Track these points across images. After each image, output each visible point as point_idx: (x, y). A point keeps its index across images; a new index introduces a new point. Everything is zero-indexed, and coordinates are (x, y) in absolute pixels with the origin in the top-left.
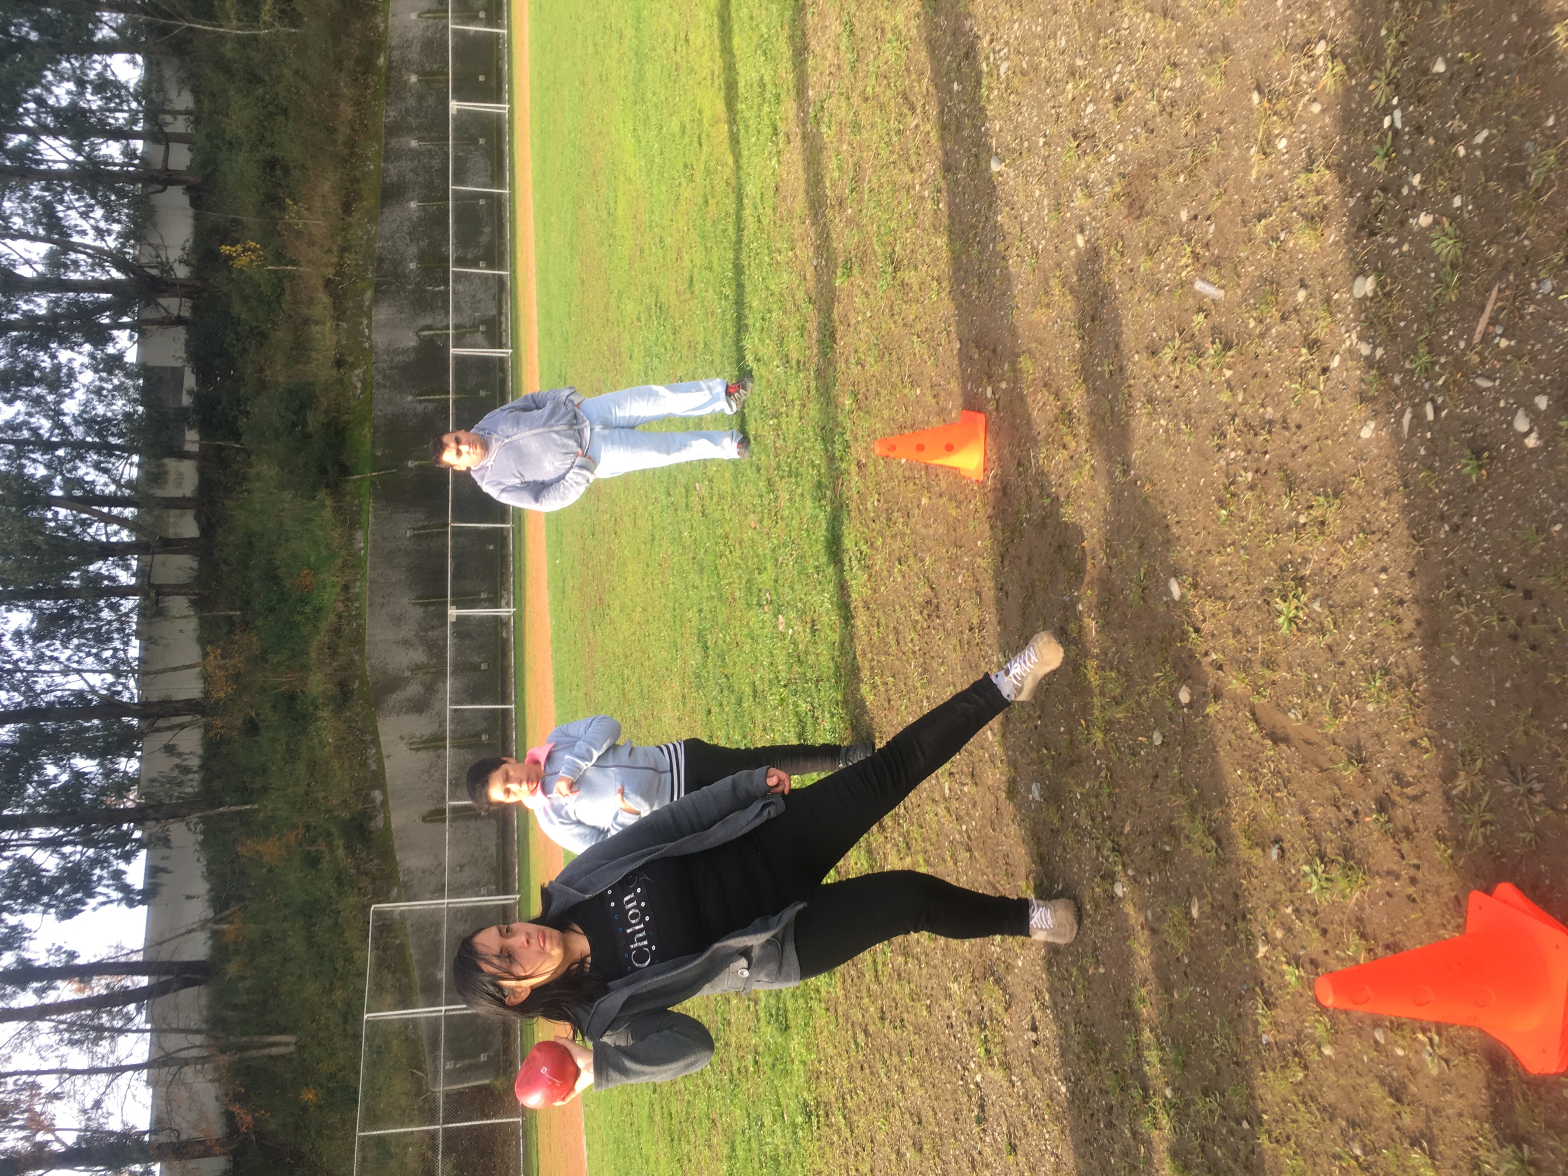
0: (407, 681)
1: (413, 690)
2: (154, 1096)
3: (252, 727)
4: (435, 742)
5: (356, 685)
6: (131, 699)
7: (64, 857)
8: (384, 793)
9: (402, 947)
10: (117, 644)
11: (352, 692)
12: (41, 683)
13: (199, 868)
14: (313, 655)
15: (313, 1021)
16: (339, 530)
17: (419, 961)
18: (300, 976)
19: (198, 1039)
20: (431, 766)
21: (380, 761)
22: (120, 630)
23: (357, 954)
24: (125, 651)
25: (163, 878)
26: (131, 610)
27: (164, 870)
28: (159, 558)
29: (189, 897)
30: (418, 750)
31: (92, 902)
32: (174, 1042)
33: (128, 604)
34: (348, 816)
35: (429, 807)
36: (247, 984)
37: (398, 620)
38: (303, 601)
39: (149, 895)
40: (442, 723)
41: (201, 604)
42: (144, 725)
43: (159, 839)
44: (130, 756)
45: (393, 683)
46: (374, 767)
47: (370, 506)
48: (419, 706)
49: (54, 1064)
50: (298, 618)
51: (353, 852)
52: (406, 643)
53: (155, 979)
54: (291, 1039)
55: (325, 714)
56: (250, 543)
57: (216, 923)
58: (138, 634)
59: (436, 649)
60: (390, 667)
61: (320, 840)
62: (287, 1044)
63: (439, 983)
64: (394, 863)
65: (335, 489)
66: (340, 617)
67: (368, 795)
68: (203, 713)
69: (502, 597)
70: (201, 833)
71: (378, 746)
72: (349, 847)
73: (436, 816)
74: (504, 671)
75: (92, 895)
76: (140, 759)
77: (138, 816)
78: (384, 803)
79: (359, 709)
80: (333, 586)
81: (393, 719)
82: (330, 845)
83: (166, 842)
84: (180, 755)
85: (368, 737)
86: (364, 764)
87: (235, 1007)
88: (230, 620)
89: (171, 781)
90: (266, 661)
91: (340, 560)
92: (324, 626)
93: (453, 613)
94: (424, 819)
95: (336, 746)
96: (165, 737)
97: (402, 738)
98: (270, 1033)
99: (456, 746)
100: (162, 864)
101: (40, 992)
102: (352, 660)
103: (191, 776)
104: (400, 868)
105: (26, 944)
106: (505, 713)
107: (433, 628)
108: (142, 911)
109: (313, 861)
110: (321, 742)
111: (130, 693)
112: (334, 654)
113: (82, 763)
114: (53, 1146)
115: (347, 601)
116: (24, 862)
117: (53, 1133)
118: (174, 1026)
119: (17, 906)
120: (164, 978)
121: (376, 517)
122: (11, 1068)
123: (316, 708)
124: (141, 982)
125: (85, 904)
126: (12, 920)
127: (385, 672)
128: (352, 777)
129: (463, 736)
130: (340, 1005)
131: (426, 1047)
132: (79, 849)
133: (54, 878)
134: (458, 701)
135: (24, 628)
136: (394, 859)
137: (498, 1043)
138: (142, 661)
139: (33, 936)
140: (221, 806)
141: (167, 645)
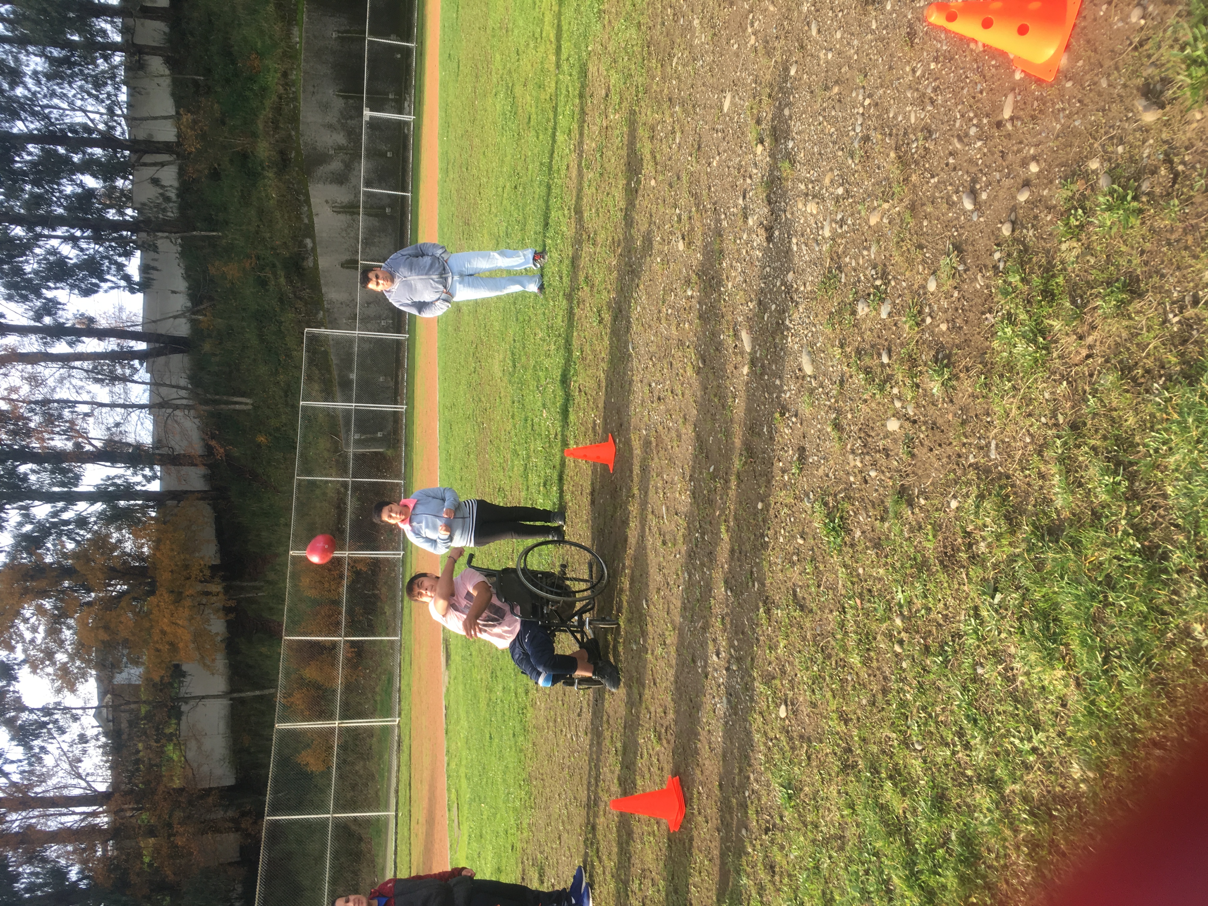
0: (331, 157)
1: (336, 165)
2: (155, 427)
3: (215, 175)
4: (351, 209)
5: (293, 155)
6: (123, 133)
7: (82, 250)
8: (314, 243)
9: (326, 353)
10: (109, 88)
11: (290, 160)
12: (55, 114)
13: (179, 272)
14: (261, 126)
15: (264, 391)
16: (279, 24)
17: (337, 365)
18: (255, 360)
19: (183, 393)
20: (349, 226)
21: (310, 217)
22: (112, 78)
23: (295, 353)
24: (116, 95)
25: (154, 274)
26: (120, 64)
27: (155, 269)
28: (140, 21)
29: (174, 292)
30: (339, 212)
31: (104, 286)
32: (169, 393)
33: (118, 58)
34: (288, 255)
35: (345, 257)
36: (217, 359)
37: (325, 107)
38: (251, 79)
39: (144, 286)
40: (357, 198)
41: (173, 63)
42: (134, 158)
43: (150, 246)
44: (125, 178)
45: (322, 159)
46: (306, 221)
47: (304, 7)
48: (341, 179)
49: (86, 397)
50: (247, 93)
51: (291, 282)
52: (331, 127)
53: (152, 345)
54: (248, 401)
55: (270, 174)
56: (210, 21)
57: (194, 313)
58: (125, 83)
59: (353, 135)
60: (319, 144)
61: (267, 269)
62: (246, 404)
63: (351, 381)
64: (320, 295)
66: (280, 98)
67: (302, 241)
68: (177, 154)
69: (405, 99)
70: (181, 246)
71: (310, 206)
72: (287, 277)
73: (350, 264)
74: (405, 160)
75: (106, 281)
76: (132, 182)
77: (134, 227)
78: (314, 249)
79: (295, 174)
80: (275, 72)
81: (320, 186)
82: (275, 273)
83: (155, 249)
84: (163, 187)
85: (302, 198)
86: (299, 218)
87: (210, 373)
88: (196, 83)
89: (158, 206)
90: (223, 123)
91: (280, 51)
92: (268, 103)
93: (367, 113)
94: (342, 266)
95: (278, 201)
96: (149, 172)
97: (327, 202)
98: (234, 395)
99: (367, 213)
100: (153, 264)
101: (70, 344)
102: (290, 136)
103: (171, 205)
104: (326, 298)
105: (60, 312)
106: (404, 198)
107: (351, 118)
108: (139, 297)
109: (263, 283)
110: (267, 196)
111: (122, 131)
112: (276, 128)
113: (91, 182)
114: (88, 448)
115: (286, 85)
116: (54, 252)
117: (87, 438)
118: (168, 383)
119: (51, 284)
120: (157, 345)
121: (309, 17)
122: (56, 397)
123: (263, 169)
124: (141, 346)
125: (99, 286)
126: (49, 294)
127: (315, 149)
128: (290, 226)
129: (372, 207)
130: (282, 384)
131: (341, 422)
132: (92, 246)
133: (75, 265)
134: (368, 184)
135: (39, 69)
136: (320, 291)
137: (390, 427)
138: (130, 105)
139: (65, 307)
140: (195, 230)
141: (148, 94)
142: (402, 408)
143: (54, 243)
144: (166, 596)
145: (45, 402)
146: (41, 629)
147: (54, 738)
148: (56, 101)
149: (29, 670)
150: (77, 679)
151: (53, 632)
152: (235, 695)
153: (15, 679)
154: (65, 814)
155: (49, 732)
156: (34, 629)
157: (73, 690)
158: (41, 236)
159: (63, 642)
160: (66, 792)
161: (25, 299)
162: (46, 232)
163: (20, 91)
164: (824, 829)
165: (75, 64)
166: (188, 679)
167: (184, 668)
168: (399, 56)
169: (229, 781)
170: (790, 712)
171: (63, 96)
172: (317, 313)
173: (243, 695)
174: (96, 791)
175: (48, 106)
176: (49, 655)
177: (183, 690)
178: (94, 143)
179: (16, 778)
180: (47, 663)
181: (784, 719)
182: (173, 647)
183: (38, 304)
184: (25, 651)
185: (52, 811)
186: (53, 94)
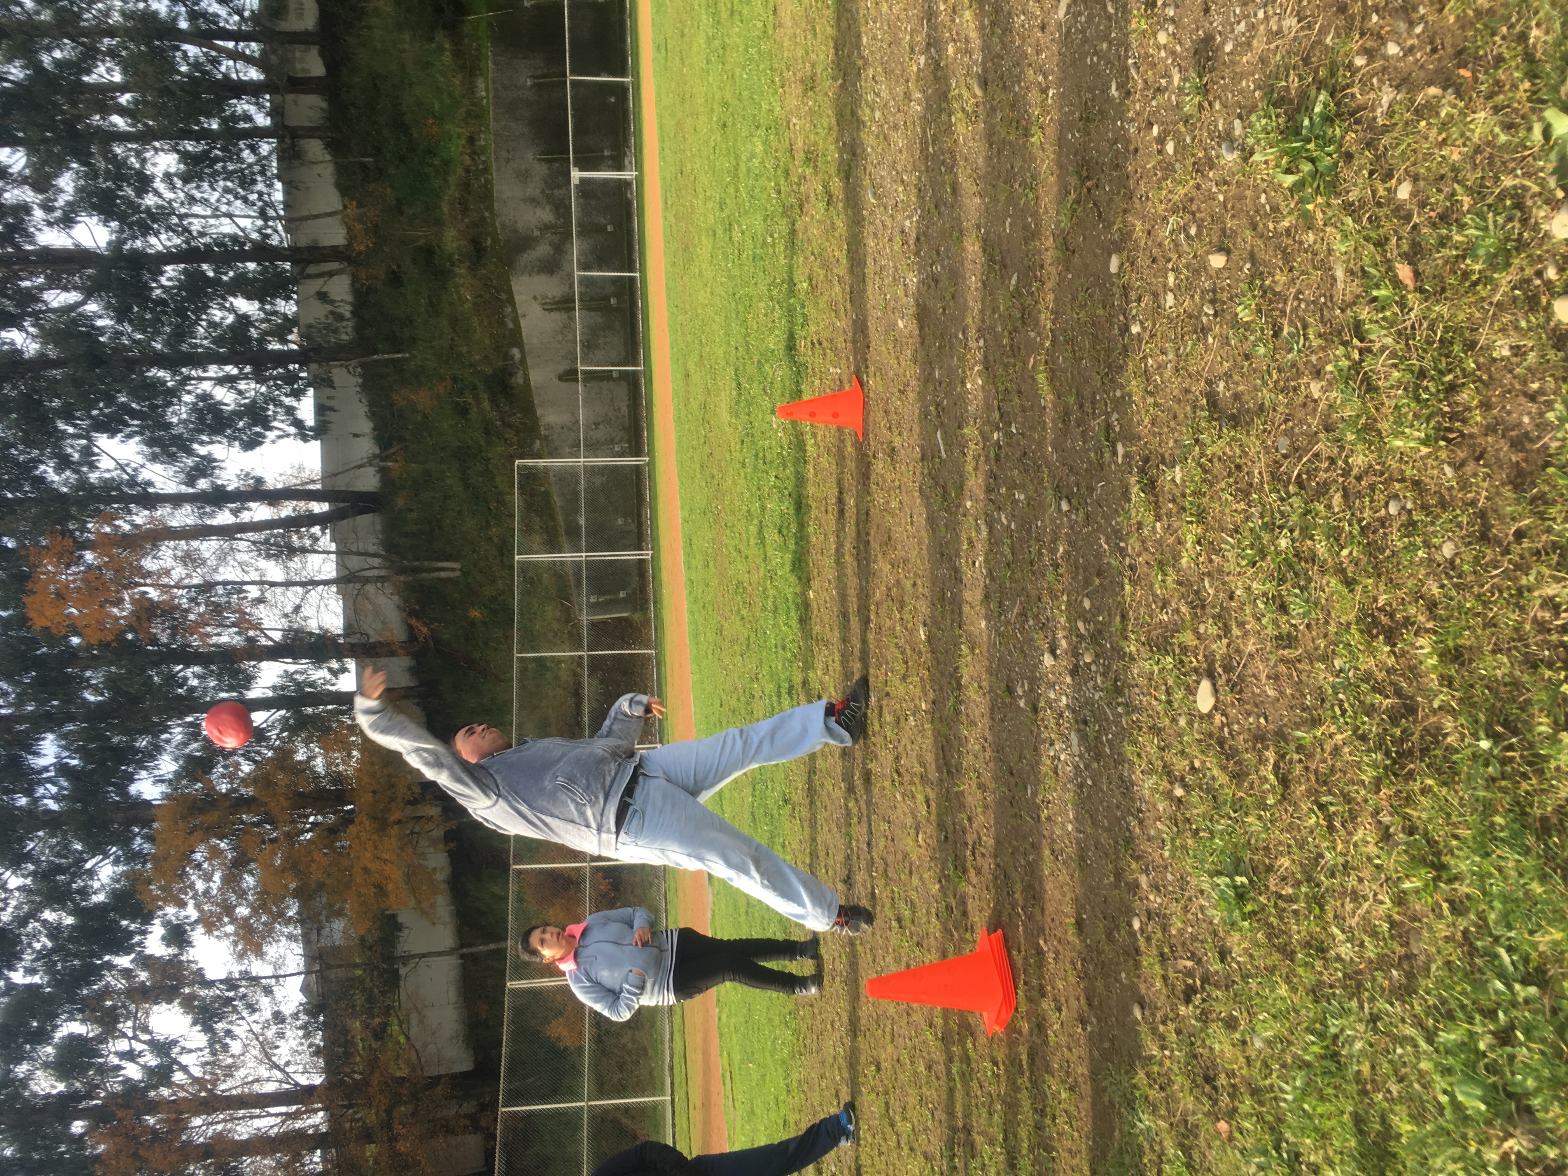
0: (536, 240)
1: (543, 250)
2: (345, 608)
3: (396, 279)
4: (564, 304)
5: (489, 242)
6: (281, 242)
7: (240, 393)
8: (523, 352)
9: (547, 495)
10: (260, 187)
11: (485, 249)
12: (196, 225)
13: (362, 409)
14: (446, 210)
15: (474, 552)
16: (459, 76)
17: (561, 507)
18: (460, 512)
19: (376, 562)
20: (563, 327)
21: (516, 320)
22: (263, 173)
23: (506, 498)
24: (269, 195)
25: (330, 416)
26: (271, 153)
27: (331, 410)
28: (290, 97)
29: (356, 436)
30: (551, 310)
31: (271, 435)
32: (355, 563)
33: (265, 148)
34: (491, 372)
35: (563, 367)
36: (414, 515)
37: (524, 176)
38: (430, 152)
39: (321, 431)
40: (571, 286)
41: (335, 147)
42: (297, 270)
43: (323, 380)
44: (288, 298)
45: (524, 243)
46: (511, 325)
47: (488, 51)
48: (550, 267)
49: (254, 576)
50: (427, 170)
51: (498, 406)
52: (533, 201)
53: (336, 505)
54: (456, 565)
55: (462, 270)
56: (375, 86)
57: (382, 460)
58: (279, 177)
59: (561, 208)
60: (520, 225)
61: (467, 393)
62: (453, 570)
63: (579, 527)
64: (535, 419)
65: (453, 30)
66: (467, 171)
67: (507, 352)
68: (349, 260)
69: (625, 154)
70: (361, 376)
71: (514, 306)
72: (491, 401)
73: (570, 376)
74: (630, 233)
75: (270, 429)
76: (297, 303)
77: (302, 357)
78: (523, 360)
79: (492, 267)
80: (459, 137)
81: (525, 278)
82: (476, 397)
83: (330, 384)
84: (332, 302)
85: (504, 296)
86: (501, 323)
87: (406, 535)
88: (363, 166)
89: (328, 327)
90: (401, 213)
91: (463, 110)
92: (453, 180)
93: (576, 175)
94: (560, 378)
95: (474, 304)
96: (315, 285)
97: (535, 298)
98: (438, 560)
99: (585, 308)
100: (328, 403)
101: (235, 512)
102: (483, 218)
103: (345, 323)
104: (542, 423)
105: (217, 471)
106: (632, 280)
107: (559, 187)
108: (315, 446)
109: (463, 411)
110: (460, 298)
111: (279, 237)
112: (465, 211)
113: (244, 305)
114: (263, 641)
115: (474, 154)
116: (205, 397)
117: (262, 630)
118: (354, 549)
119: (205, 438)
120: (342, 505)
121: (495, 63)
122: (219, 578)
123: (453, 264)
124: (319, 508)
125: (264, 437)
126: (202, 450)
127: (515, 231)
128: (492, 335)
129: (592, 299)
130: (496, 540)
131: (572, 582)
132: (253, 385)
133: (234, 412)
134: (585, 267)
135: (172, 170)
136: (534, 414)
137: (635, 583)
138: (287, 205)
139: (223, 465)
140: (376, 353)
141: (308, 189)
142: (647, 554)
143: (206, 386)
144: (367, 823)
145: (208, 587)
146: (217, 877)
147: (243, 1018)
148: (197, 209)
149: (203, 930)
150: (264, 938)
151: (231, 880)
152: (464, 951)
153: (189, 943)
154: (259, 1117)
155: (235, 1010)
156: (208, 878)
157: (260, 954)
158: (189, 378)
159: (245, 893)
160: (257, 1088)
161: (172, 458)
162: (193, 373)
163: (150, 200)
164: (1346, 950)
165: (217, 159)
166: (405, 933)
167: (400, 919)
168: (613, 100)
169: (466, 1065)
170: (1224, 690)
171: (205, 202)
172: (532, 444)
173: (473, 950)
174: (297, 1084)
175: (187, 216)
176: (229, 910)
177: (399, 948)
178: (245, 257)
179: (197, 1072)
180: (226, 920)
181: (1210, 716)
182: (381, 890)
183: (190, 462)
184: (198, 906)
185: (241, 1113)
186: (192, 200)
